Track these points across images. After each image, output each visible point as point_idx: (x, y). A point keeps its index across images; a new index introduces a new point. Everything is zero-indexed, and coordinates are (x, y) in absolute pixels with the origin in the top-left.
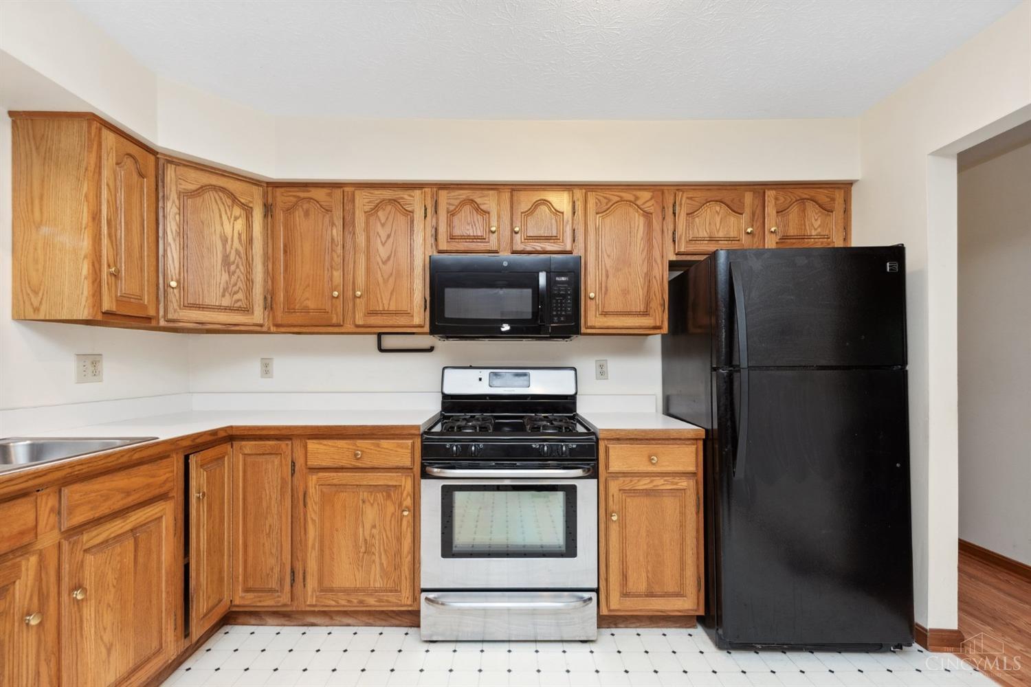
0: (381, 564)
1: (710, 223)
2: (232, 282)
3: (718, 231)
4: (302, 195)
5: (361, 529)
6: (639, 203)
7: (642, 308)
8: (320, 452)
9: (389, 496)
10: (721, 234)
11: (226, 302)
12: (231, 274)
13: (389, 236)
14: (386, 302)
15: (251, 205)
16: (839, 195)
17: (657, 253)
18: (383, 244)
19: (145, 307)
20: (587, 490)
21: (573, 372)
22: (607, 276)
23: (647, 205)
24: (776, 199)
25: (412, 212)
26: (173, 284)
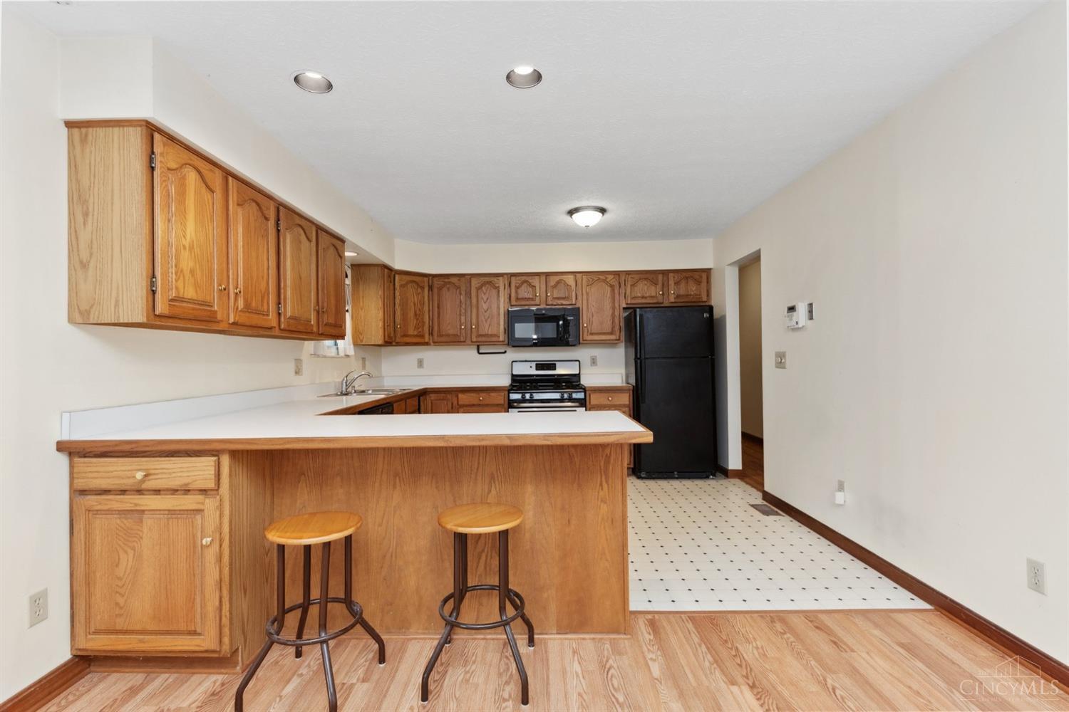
1: (642, 290)
3: (646, 293)
4: (446, 280)
6: (608, 280)
7: (610, 330)
8: (464, 398)
10: (648, 295)
11: (416, 333)
12: (417, 319)
13: (487, 299)
14: (486, 330)
15: (423, 287)
16: (704, 276)
17: (617, 305)
18: (485, 303)
19: (392, 337)
21: (578, 362)
22: (593, 316)
23: (612, 282)
24: (674, 277)
25: (498, 287)
26: (398, 327)
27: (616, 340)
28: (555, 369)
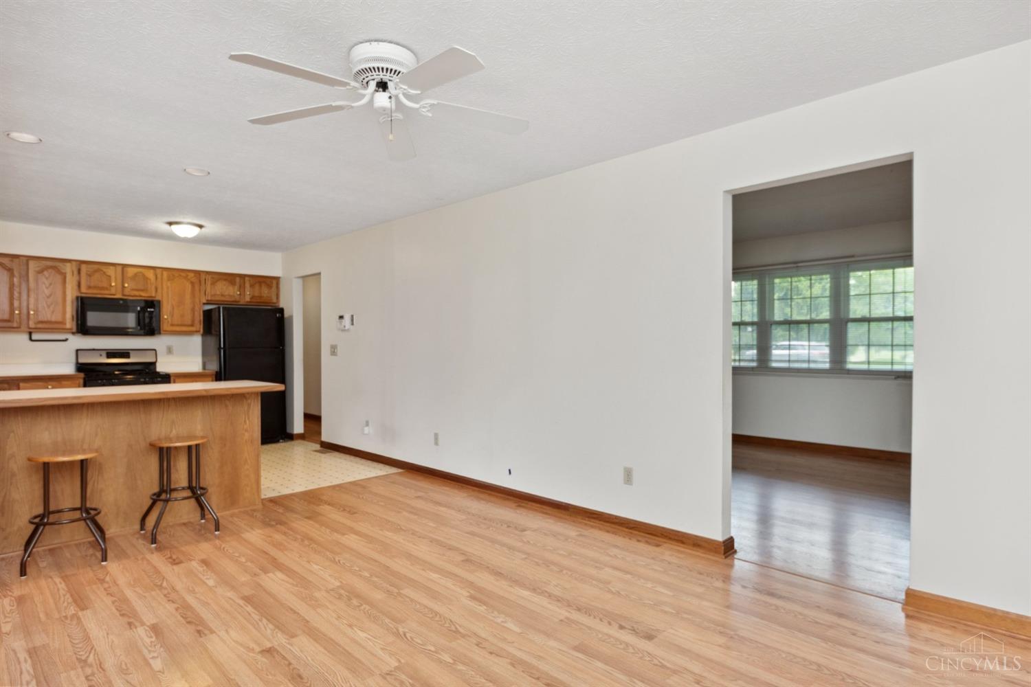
1: (221, 289)
6: (189, 278)
7: (190, 323)
8: (29, 387)
10: (226, 293)
13: (50, 284)
14: (48, 318)
16: (274, 282)
17: (197, 300)
21: (154, 351)
22: (173, 309)
23: (193, 279)
24: (250, 281)
25: (65, 273)
27: (196, 331)
28: (129, 358)
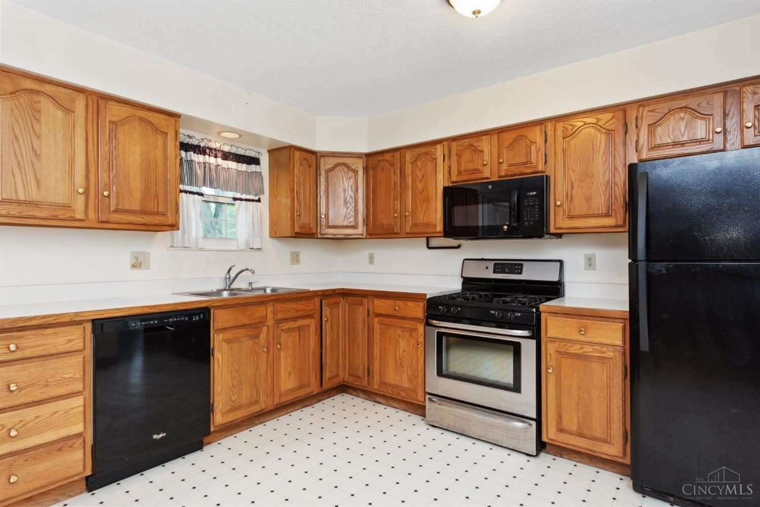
0: (408, 374)
1: (673, 130)
2: (348, 213)
3: (683, 136)
4: (380, 158)
5: (398, 352)
6: (600, 123)
8: (381, 305)
9: (411, 335)
10: (685, 138)
11: (345, 223)
12: (347, 208)
13: (423, 176)
14: (421, 217)
15: (357, 169)
18: (420, 182)
19: (311, 229)
20: (528, 348)
21: (559, 263)
23: (608, 124)
24: (754, 94)
25: (436, 159)
26: (323, 216)
27: (616, 226)
28: (521, 273)
